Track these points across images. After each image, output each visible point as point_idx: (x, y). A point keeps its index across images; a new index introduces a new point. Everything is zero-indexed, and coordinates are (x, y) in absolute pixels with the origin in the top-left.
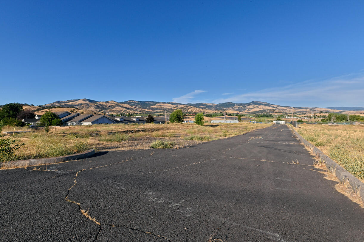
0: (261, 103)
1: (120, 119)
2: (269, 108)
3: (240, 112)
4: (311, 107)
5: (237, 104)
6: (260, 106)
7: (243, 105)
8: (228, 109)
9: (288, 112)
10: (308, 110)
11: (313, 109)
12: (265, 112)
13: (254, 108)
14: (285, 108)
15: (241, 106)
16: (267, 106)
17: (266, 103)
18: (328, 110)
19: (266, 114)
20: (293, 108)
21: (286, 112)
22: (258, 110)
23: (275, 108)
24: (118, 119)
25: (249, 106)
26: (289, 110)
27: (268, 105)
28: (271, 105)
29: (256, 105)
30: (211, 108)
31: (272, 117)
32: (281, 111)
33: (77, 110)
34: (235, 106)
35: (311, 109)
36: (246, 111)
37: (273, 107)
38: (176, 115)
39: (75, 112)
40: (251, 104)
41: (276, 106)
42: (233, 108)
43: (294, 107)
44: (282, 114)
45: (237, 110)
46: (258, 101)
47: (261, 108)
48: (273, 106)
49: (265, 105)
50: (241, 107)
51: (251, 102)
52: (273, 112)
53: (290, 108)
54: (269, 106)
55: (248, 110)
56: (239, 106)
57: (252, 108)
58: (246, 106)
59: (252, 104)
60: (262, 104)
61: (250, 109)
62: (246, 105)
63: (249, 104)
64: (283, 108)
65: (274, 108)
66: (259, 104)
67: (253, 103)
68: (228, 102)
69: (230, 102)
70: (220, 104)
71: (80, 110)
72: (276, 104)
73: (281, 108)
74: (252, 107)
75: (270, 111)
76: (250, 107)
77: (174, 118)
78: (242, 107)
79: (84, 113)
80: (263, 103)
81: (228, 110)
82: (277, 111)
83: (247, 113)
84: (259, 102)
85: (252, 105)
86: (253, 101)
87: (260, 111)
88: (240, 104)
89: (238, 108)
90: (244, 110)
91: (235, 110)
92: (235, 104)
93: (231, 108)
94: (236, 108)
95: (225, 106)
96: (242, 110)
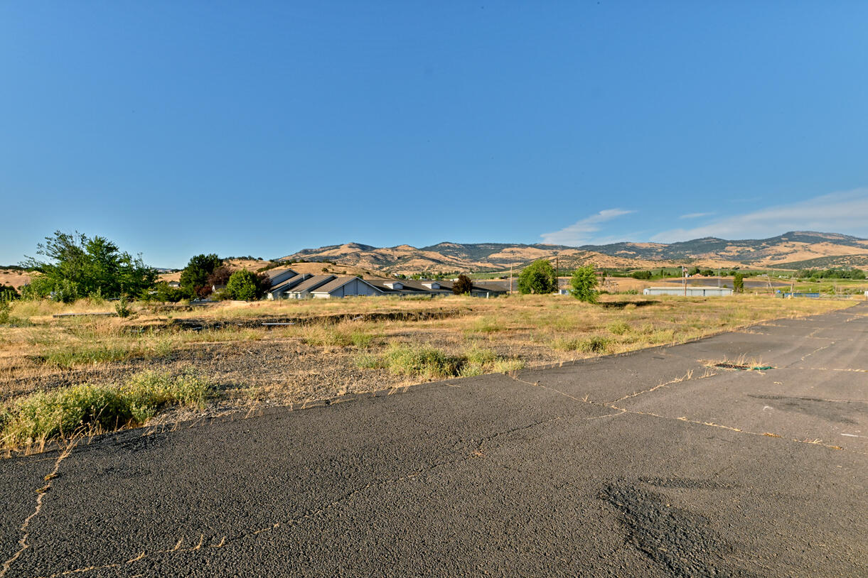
0: (820, 238)
1: (394, 285)
2: (852, 251)
3: (745, 266)
5: (734, 243)
6: (815, 247)
7: (756, 243)
8: (702, 256)
12: (834, 263)
13: (796, 251)
15: (748, 246)
16: (844, 244)
17: (842, 236)
19: (840, 268)
22: (810, 256)
24: (391, 286)
25: (774, 248)
27: (849, 241)
28: (859, 242)
29: (802, 244)
30: (652, 255)
33: (334, 267)
34: (727, 248)
36: (766, 261)
37: (866, 247)
38: (535, 275)
39: (332, 271)
40: (781, 241)
42: (722, 253)
45: (734, 259)
46: (808, 233)
47: (819, 251)
49: (834, 243)
50: (747, 249)
51: (784, 236)
52: (865, 263)
54: (851, 245)
55: (772, 259)
56: (739, 249)
57: (787, 254)
58: (764, 247)
59: (787, 241)
60: (826, 240)
61: (780, 255)
62: (764, 244)
63: (774, 241)
66: (813, 239)
67: (790, 237)
68: (703, 238)
69: (708, 238)
70: (678, 243)
71: (339, 268)
74: (787, 250)
75: (854, 260)
76: (781, 248)
77: (528, 283)
78: (752, 250)
79: (348, 272)
80: (828, 237)
81: (704, 259)
83: (768, 266)
84: (810, 235)
85: (785, 244)
86: (791, 231)
87: (815, 260)
88: (745, 241)
89: (736, 254)
90: (758, 258)
91: (728, 260)
92: (728, 242)
93: (712, 254)
94: (732, 254)
95: (693, 249)
96: (753, 259)
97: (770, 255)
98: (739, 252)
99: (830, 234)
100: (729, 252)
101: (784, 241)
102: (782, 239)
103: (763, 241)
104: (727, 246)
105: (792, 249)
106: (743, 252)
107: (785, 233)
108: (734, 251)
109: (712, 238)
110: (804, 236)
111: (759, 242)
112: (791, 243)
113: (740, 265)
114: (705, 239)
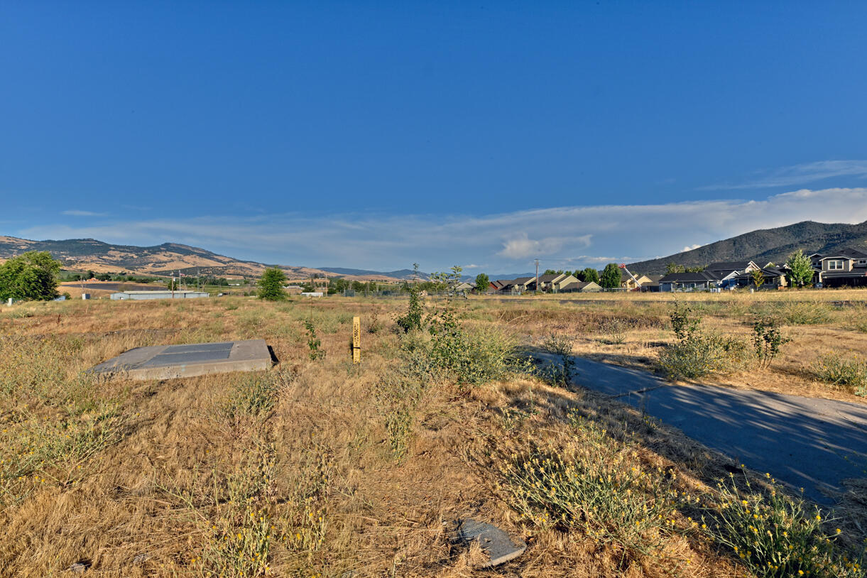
0: (189, 250)
2: (212, 263)
3: (131, 272)
4: (295, 266)
5: (117, 248)
6: (187, 258)
7: (138, 250)
8: (83, 258)
9: (253, 274)
10: (290, 271)
11: (298, 269)
12: (201, 273)
13: (172, 261)
14: (247, 266)
15: (131, 252)
16: (206, 258)
17: (204, 250)
18: (322, 272)
19: (207, 277)
20: (262, 266)
21: (250, 273)
22: (184, 266)
23: (224, 263)
25: (156, 256)
26: (255, 269)
27: (209, 255)
28: (216, 257)
29: (177, 254)
30: (12, 253)
31: (227, 284)
32: (239, 271)
34: (111, 253)
35: (295, 270)
36: (149, 268)
37: (220, 261)
40: (161, 251)
41: (227, 260)
42: (104, 257)
43: (264, 265)
44: (242, 277)
45: (117, 264)
46: (181, 245)
47: (190, 262)
48: (220, 258)
49: (200, 256)
50: (130, 255)
51: (163, 246)
52: (222, 273)
53: (257, 265)
54: (213, 259)
55: (153, 266)
56: (123, 254)
57: (166, 262)
58: (146, 255)
59: (166, 251)
60: (193, 253)
61: (161, 263)
62: (146, 252)
63: (155, 250)
64: (243, 265)
65: (223, 265)
66: (185, 251)
67: (168, 247)
68: (82, 238)
69: (88, 240)
70: (49, 241)
72: (228, 255)
73: (239, 264)
74: (165, 259)
75: (215, 271)
76: (161, 257)
78: (136, 257)
80: (195, 251)
81: (87, 262)
82: (232, 271)
83: (152, 273)
84: (183, 248)
85: (164, 253)
86: (168, 242)
87: (189, 268)
88: (128, 247)
89: (120, 259)
90: (141, 264)
91: (112, 264)
92: (111, 246)
93: (94, 258)
94: (115, 259)
95: (70, 250)
96: (136, 265)
97: (152, 262)
98: (122, 257)
99: (197, 249)
100: (112, 256)
101: (163, 251)
102: (162, 249)
103: (145, 249)
104: (110, 250)
105: (170, 259)
106: (126, 258)
107: (163, 243)
108: (118, 256)
109: (93, 240)
110: (179, 248)
111: (142, 249)
112: (169, 253)
113: (127, 271)
114: (84, 240)
